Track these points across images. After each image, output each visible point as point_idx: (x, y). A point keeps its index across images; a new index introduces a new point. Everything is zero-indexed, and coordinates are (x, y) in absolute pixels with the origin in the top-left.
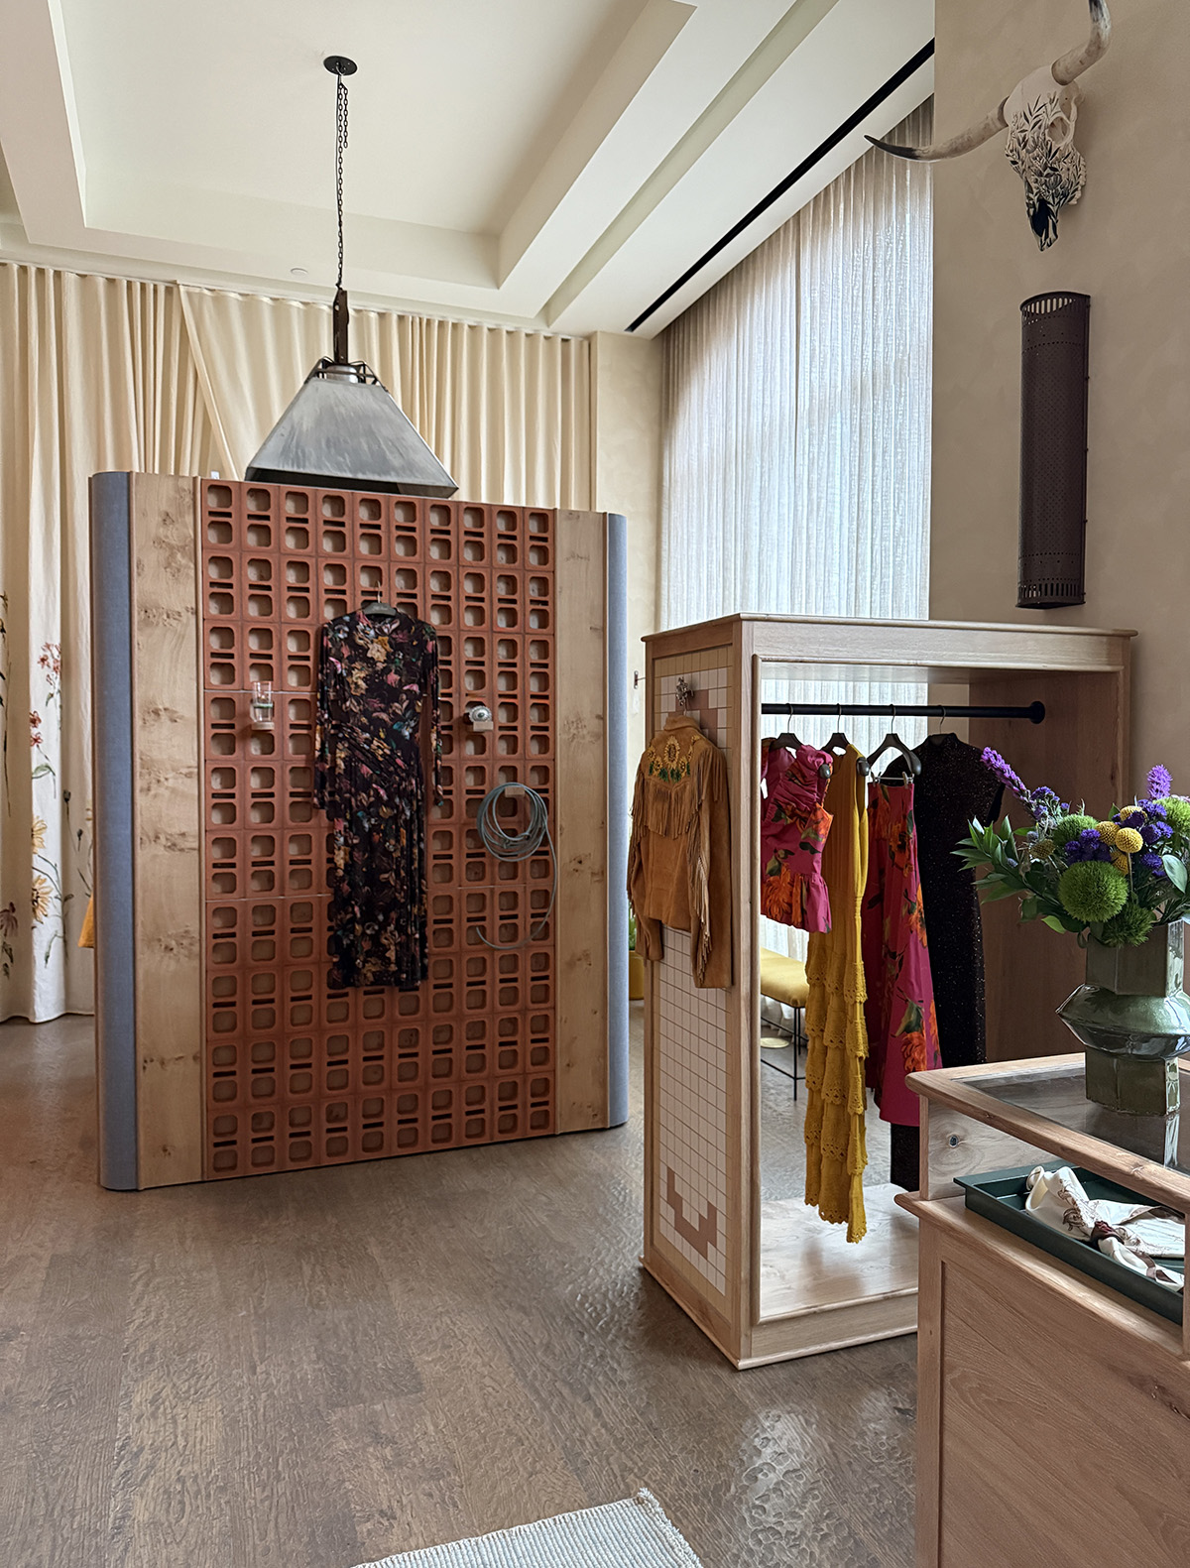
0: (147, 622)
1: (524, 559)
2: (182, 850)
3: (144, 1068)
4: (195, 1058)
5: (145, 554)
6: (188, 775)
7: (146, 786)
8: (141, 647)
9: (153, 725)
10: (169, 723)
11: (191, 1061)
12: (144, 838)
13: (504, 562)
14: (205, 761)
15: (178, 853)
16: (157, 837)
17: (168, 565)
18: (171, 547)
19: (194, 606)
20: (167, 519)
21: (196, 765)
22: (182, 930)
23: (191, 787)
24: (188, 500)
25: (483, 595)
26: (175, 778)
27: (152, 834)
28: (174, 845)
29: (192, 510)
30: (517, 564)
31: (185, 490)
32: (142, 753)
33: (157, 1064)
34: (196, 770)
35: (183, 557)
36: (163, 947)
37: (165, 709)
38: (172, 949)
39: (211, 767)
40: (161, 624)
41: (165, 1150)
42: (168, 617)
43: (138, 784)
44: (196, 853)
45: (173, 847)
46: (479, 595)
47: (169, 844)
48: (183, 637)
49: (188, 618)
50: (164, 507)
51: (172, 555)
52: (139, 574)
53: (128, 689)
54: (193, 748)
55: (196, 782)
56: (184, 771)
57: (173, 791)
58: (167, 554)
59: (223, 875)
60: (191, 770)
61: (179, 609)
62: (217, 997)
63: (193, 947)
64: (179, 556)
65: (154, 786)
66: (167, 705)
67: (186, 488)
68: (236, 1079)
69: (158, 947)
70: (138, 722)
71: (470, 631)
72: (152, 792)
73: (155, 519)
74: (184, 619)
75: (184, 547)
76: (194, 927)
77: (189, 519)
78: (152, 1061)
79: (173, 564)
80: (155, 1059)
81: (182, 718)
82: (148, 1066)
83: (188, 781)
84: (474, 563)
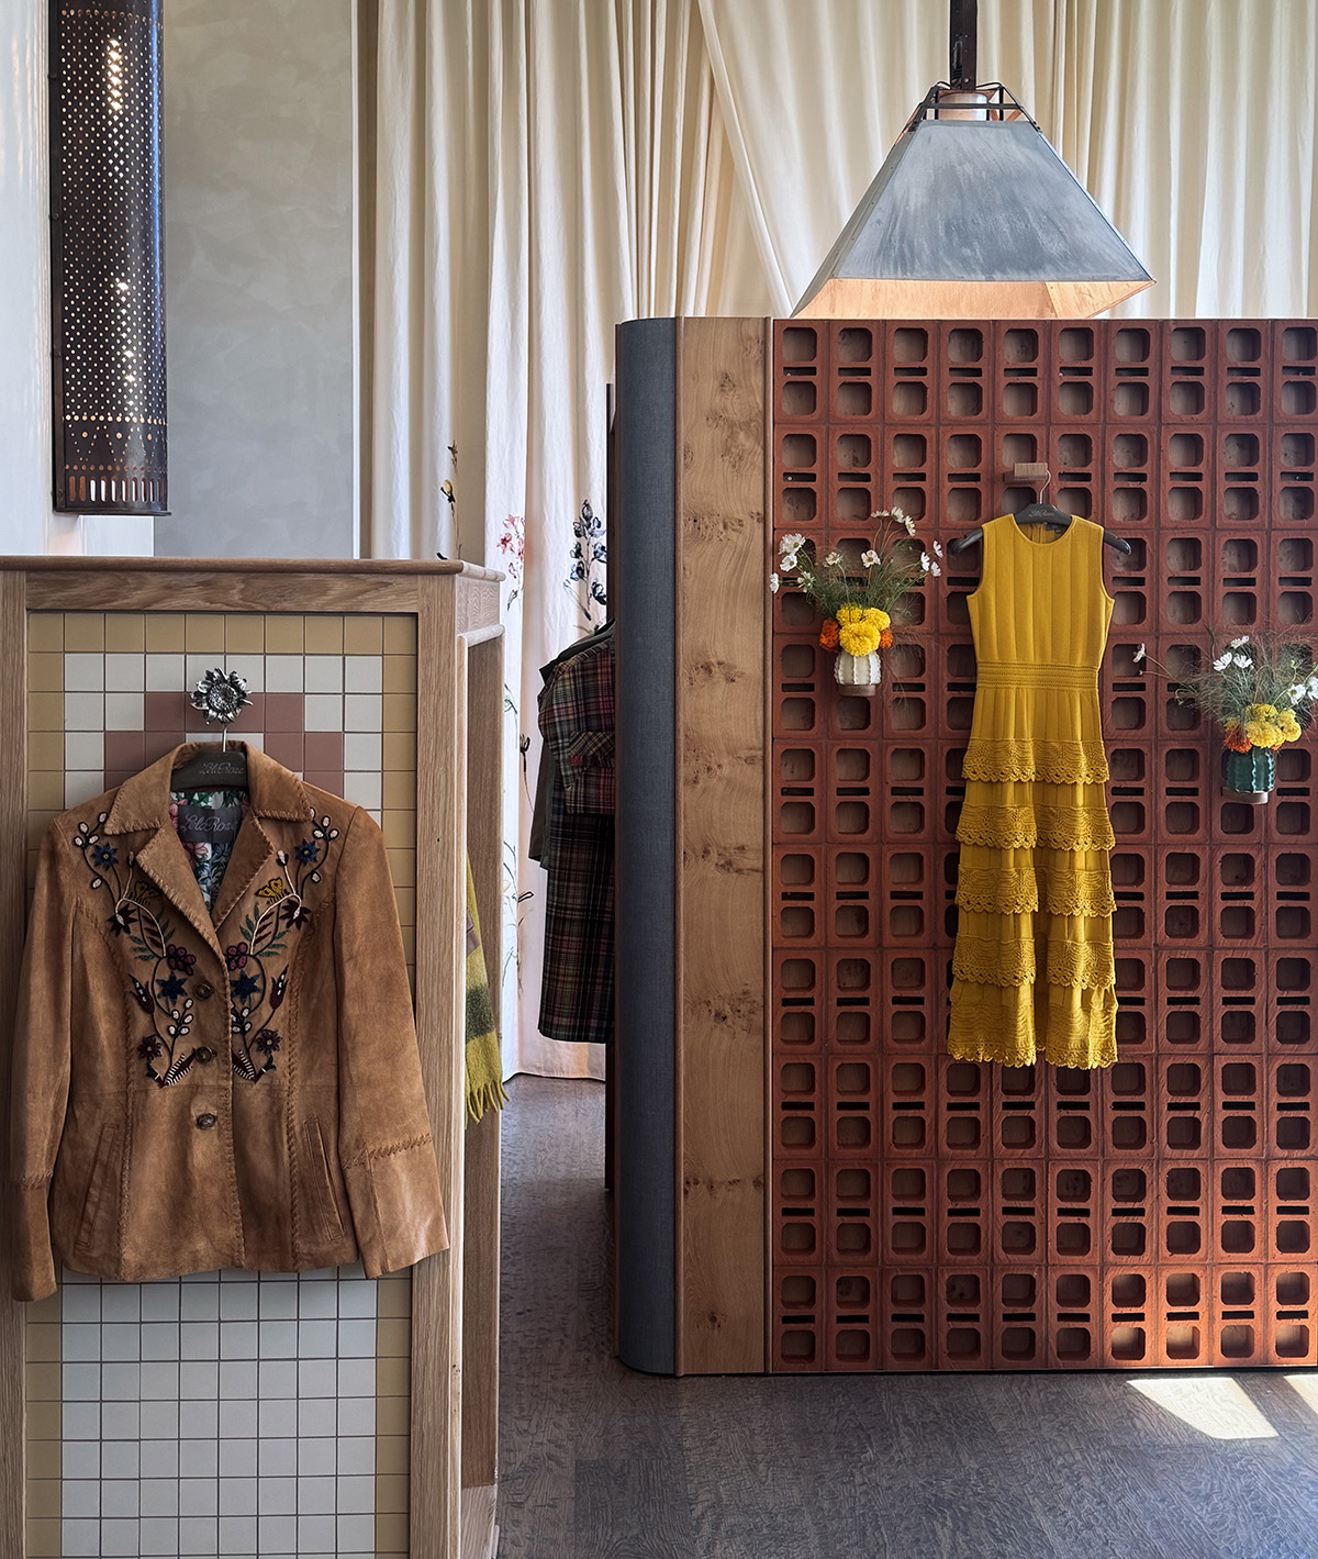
0: (698, 537)
1: (1272, 406)
2: (739, 871)
3: (686, 1192)
4: (756, 1183)
5: (698, 437)
6: (750, 761)
7: (692, 777)
8: (688, 573)
9: (703, 686)
10: (723, 682)
11: (750, 1189)
12: (689, 851)
13: (1236, 411)
14: (773, 739)
15: (735, 875)
16: (706, 852)
17: (727, 451)
18: (732, 425)
19: (761, 512)
20: (726, 382)
21: (761, 745)
22: (740, 991)
23: (752, 777)
24: (755, 352)
25: (1201, 468)
26: (732, 765)
27: (699, 847)
28: (729, 863)
29: (760, 368)
30: (1259, 414)
31: (750, 339)
32: (687, 729)
33: (702, 1188)
34: (760, 753)
35: (747, 437)
36: (713, 1014)
37: (719, 664)
38: (725, 1018)
39: (781, 749)
40: (715, 538)
41: (713, 1319)
42: (725, 527)
43: (682, 773)
44: (760, 874)
45: (727, 865)
46: (1193, 470)
47: (722, 862)
48: (746, 556)
49: (752, 529)
50: (722, 365)
51: (732, 436)
52: (686, 466)
53: (669, 634)
54: (756, 720)
55: (761, 770)
56: (744, 754)
57: (729, 782)
58: (725, 435)
59: (797, 909)
60: (753, 752)
61: (741, 517)
62: (787, 1093)
63: (753, 1016)
64: (742, 436)
65: (703, 776)
66: (722, 658)
67: (753, 335)
68: (813, 1220)
69: (707, 1013)
70: (683, 683)
71: (1176, 528)
72: (699, 786)
73: (710, 385)
74: (746, 530)
75: (748, 424)
76: (756, 987)
77: (757, 380)
78: (697, 1183)
79: (733, 450)
80: (700, 1179)
81: (742, 675)
82: (692, 1189)
83: (748, 769)
84: (1186, 418)
